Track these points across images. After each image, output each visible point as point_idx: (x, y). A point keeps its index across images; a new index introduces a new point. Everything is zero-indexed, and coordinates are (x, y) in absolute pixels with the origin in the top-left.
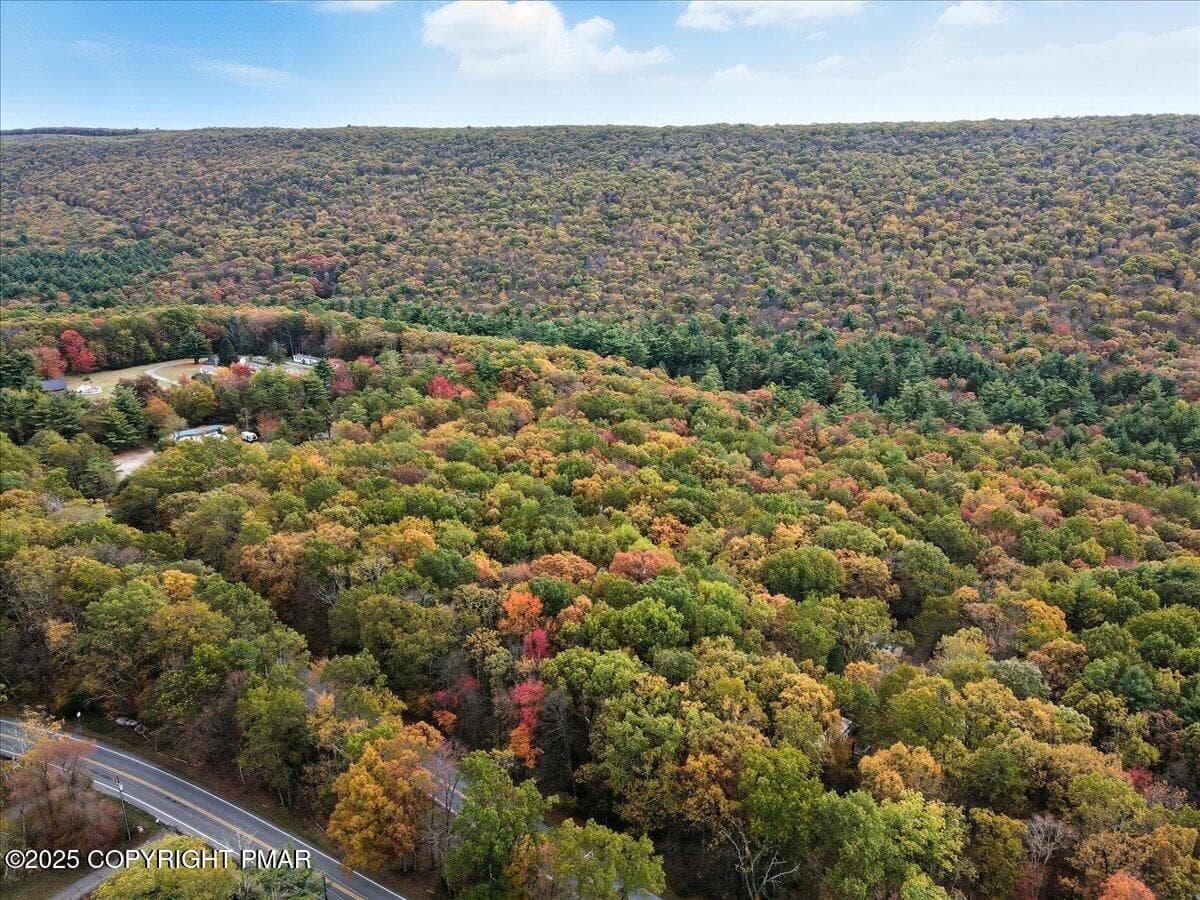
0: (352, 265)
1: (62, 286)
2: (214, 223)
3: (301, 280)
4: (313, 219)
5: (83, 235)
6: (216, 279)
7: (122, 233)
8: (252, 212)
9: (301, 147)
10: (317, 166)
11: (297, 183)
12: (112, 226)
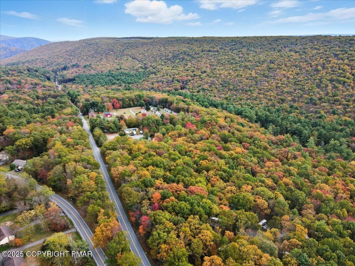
0: (192, 80)
1: (124, 82)
2: (163, 65)
3: (178, 84)
4: (187, 65)
5: (133, 68)
6: (158, 82)
7: (141, 67)
8: (173, 62)
9: (189, 43)
10: (192, 49)
11: (185, 54)
12: (140, 65)
